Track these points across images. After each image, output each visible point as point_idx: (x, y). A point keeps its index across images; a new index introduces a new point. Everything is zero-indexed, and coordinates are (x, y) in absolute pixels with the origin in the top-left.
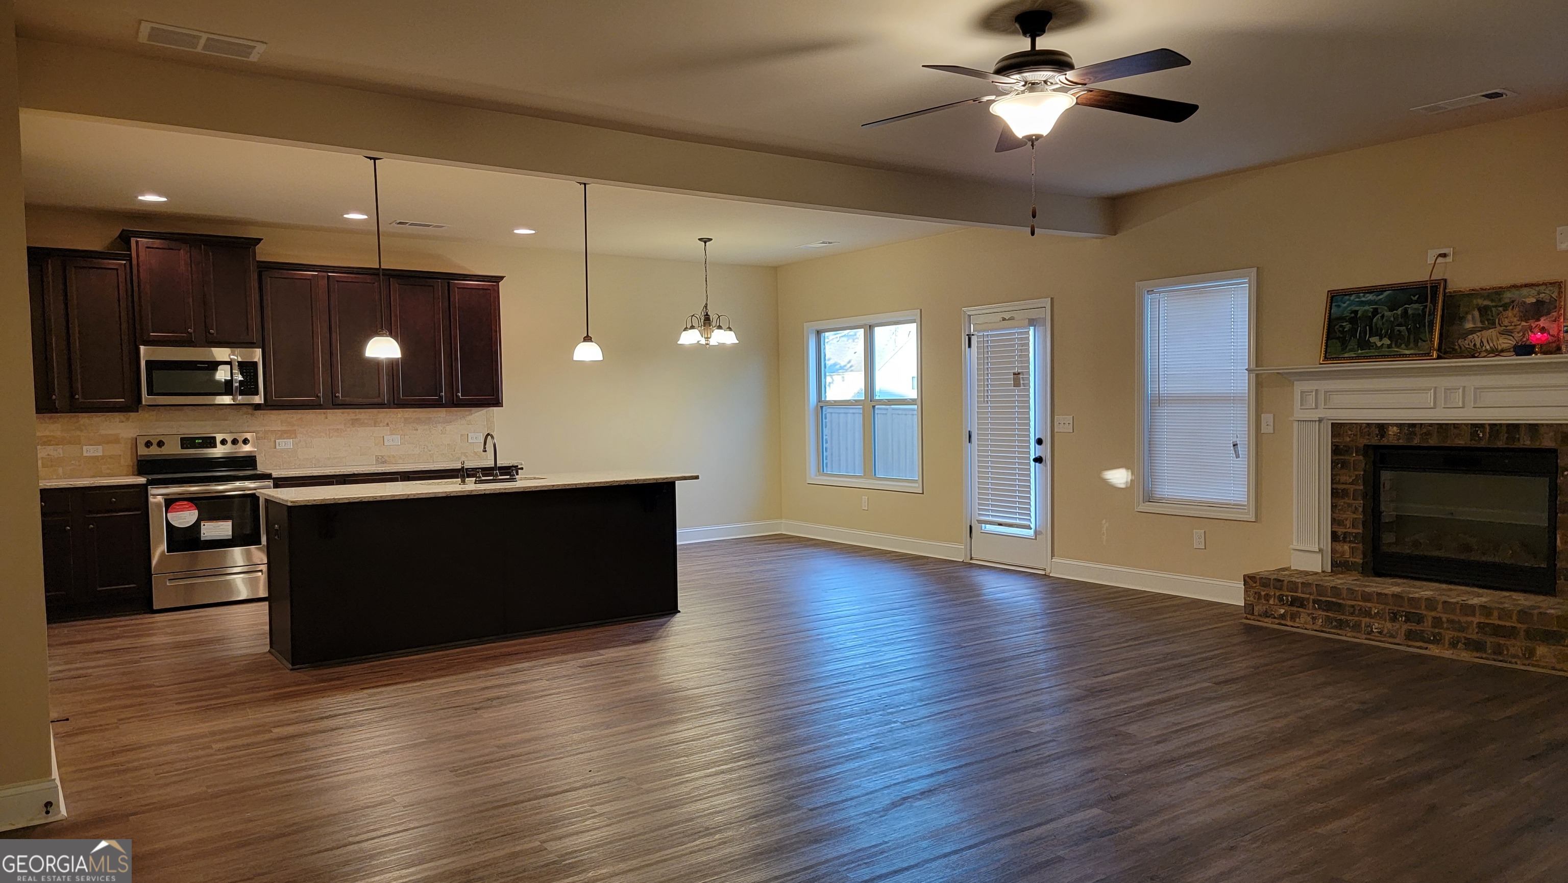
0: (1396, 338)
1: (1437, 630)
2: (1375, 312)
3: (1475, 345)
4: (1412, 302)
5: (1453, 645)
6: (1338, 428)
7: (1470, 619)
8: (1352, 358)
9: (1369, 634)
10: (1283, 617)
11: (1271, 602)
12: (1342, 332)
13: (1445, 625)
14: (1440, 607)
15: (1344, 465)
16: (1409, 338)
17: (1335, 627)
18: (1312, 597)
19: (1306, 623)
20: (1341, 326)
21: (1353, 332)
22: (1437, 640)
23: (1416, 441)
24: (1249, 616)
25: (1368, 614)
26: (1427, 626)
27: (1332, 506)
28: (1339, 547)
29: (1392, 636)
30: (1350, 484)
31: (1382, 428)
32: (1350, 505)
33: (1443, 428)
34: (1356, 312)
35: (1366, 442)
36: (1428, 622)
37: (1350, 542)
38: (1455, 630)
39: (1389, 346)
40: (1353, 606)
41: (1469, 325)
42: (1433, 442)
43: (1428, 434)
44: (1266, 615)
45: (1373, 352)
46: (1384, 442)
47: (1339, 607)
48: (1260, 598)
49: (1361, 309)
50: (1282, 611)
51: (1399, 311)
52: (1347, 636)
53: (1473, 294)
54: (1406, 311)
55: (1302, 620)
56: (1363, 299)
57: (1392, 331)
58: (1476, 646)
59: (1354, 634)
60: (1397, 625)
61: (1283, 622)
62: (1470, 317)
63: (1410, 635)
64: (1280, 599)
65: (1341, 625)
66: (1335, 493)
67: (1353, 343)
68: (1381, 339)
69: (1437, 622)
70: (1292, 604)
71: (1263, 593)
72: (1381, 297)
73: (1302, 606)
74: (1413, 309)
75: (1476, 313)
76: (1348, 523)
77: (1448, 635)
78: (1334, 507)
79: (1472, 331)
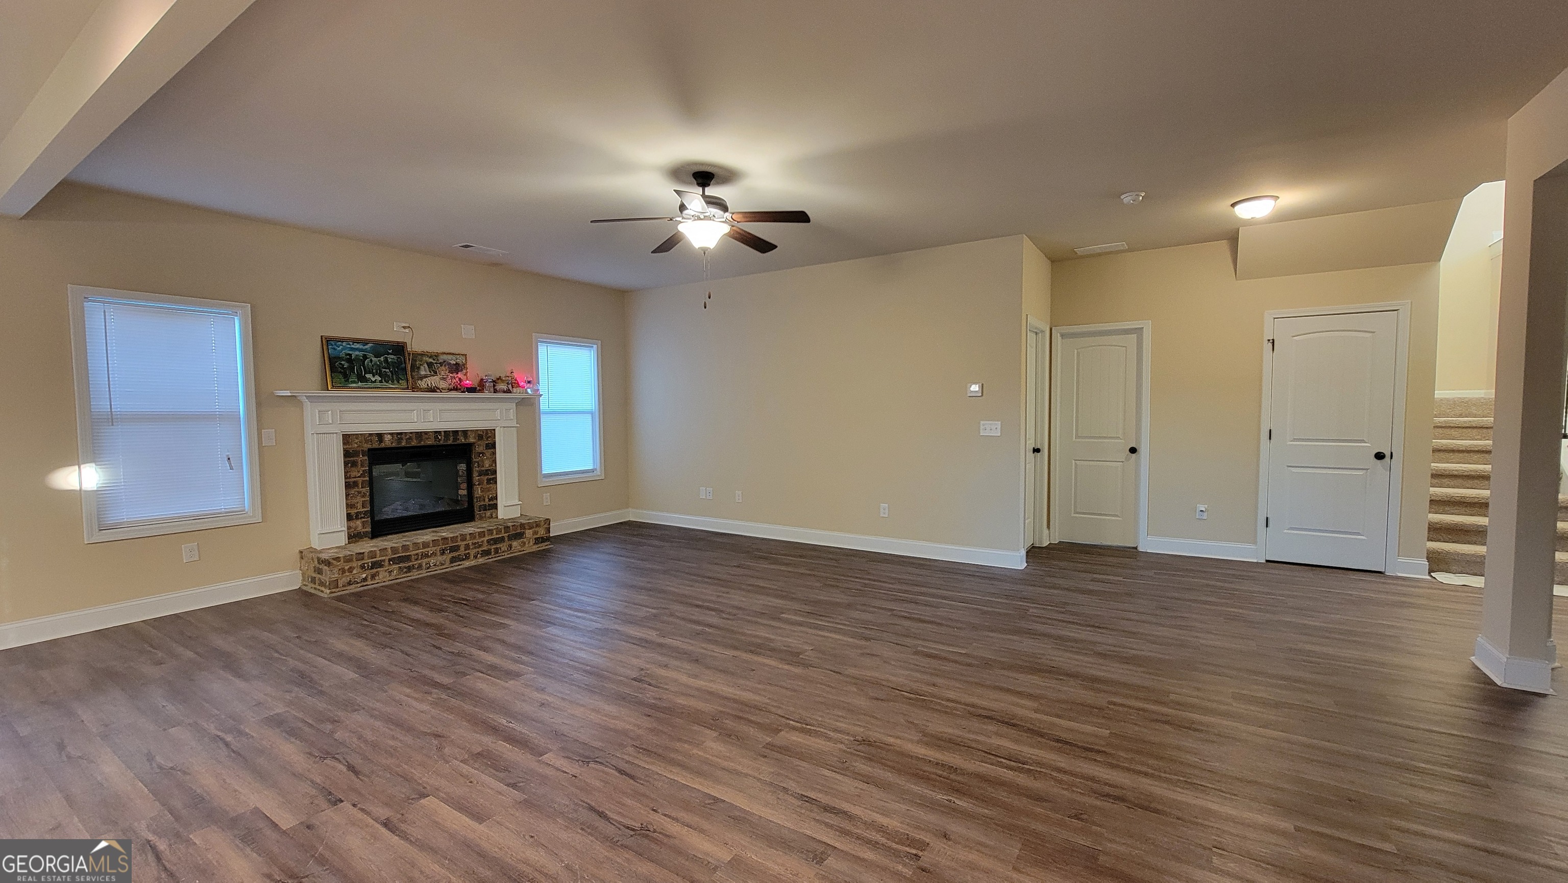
0: (385, 378)
1: (467, 552)
2: (365, 357)
3: (428, 385)
4: (389, 354)
5: (475, 557)
6: (347, 438)
7: (482, 539)
8: (354, 388)
9: (428, 569)
10: (365, 580)
11: (355, 572)
12: (343, 368)
13: (471, 547)
14: (468, 537)
15: (354, 464)
16: (392, 377)
17: (406, 572)
18: (387, 558)
19: (384, 578)
20: (341, 364)
21: (351, 369)
22: (467, 557)
23: (403, 444)
24: (334, 590)
25: (427, 556)
26: (462, 551)
27: (346, 495)
28: (352, 524)
29: (442, 564)
30: (359, 477)
31: (380, 436)
32: (359, 492)
33: (419, 435)
34: (350, 355)
35: (370, 446)
36: (462, 548)
37: (361, 518)
38: (475, 548)
39: (381, 382)
40: (417, 554)
41: (423, 373)
42: (414, 443)
43: (410, 438)
44: (349, 583)
45: (370, 384)
46: (383, 445)
47: (407, 558)
48: (344, 571)
49: (355, 354)
50: (364, 576)
51: (382, 359)
52: (415, 575)
53: (423, 354)
54: (386, 359)
55: (381, 576)
56: (353, 346)
57: (381, 371)
58: (487, 553)
59: (419, 572)
60: (445, 557)
61: (365, 584)
62: (422, 367)
63: (453, 560)
64: (362, 567)
65: (409, 569)
66: (348, 486)
67: (353, 378)
68: (374, 376)
69: (467, 547)
70: (372, 568)
71: (346, 568)
72: (366, 347)
73: (381, 566)
74: (391, 358)
75: (426, 365)
76: (359, 505)
77: (472, 552)
78: (347, 495)
79: (426, 376)
